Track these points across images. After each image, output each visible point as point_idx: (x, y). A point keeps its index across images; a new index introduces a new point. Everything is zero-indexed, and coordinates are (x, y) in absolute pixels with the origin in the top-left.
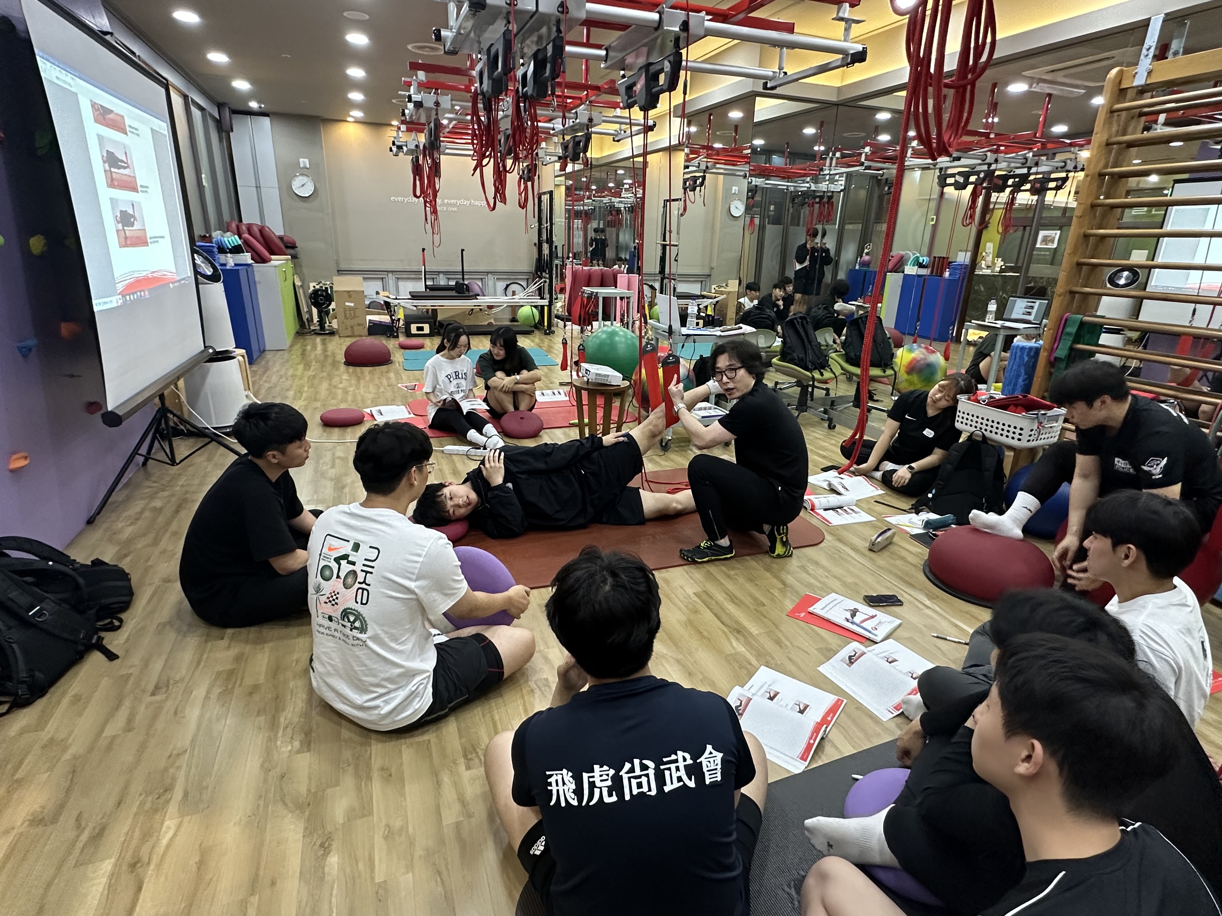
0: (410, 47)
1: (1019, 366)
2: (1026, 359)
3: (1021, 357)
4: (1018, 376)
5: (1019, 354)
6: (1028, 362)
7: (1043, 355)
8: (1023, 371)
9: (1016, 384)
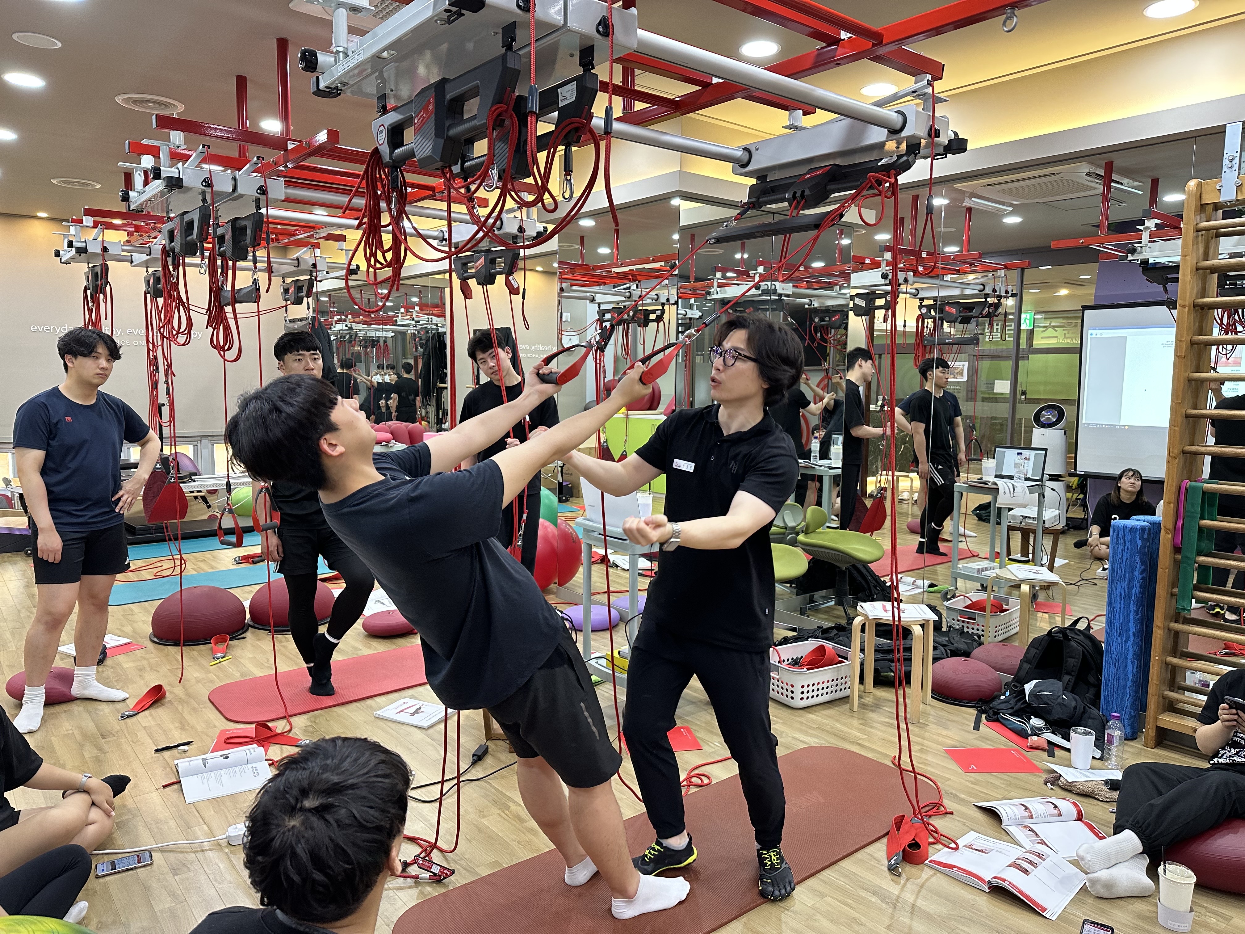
0: (119, 99)
1: (1132, 554)
2: (1140, 543)
3: (1133, 542)
4: (1132, 568)
5: (1128, 538)
6: (1143, 547)
7: (1165, 539)
8: (1138, 561)
9: (1131, 580)
